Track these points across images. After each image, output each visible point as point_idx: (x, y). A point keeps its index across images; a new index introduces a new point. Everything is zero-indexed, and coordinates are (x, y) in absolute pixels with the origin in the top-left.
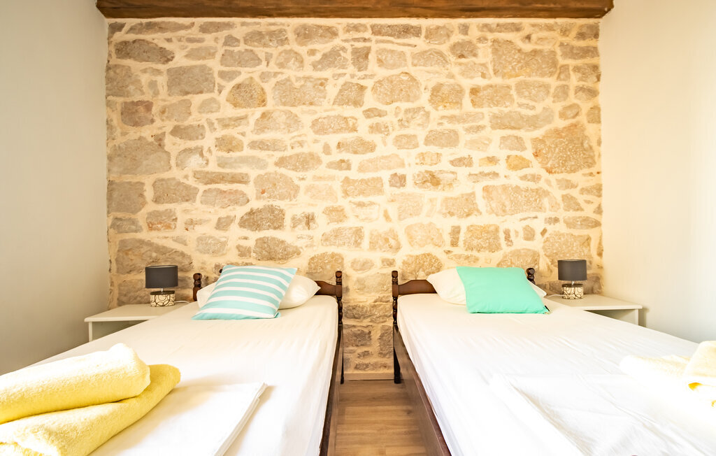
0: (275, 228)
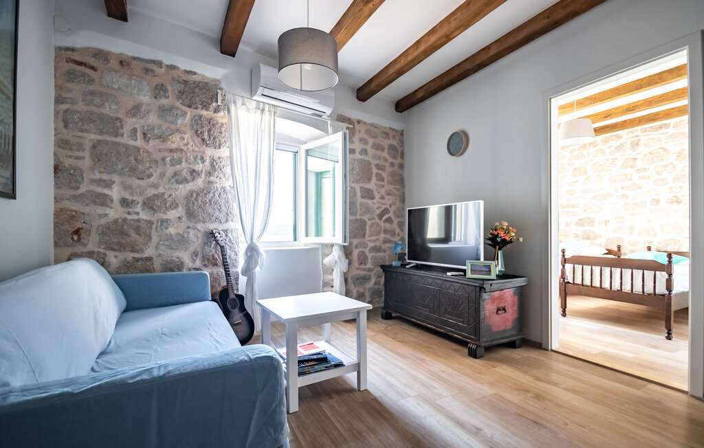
0: (590, 226)
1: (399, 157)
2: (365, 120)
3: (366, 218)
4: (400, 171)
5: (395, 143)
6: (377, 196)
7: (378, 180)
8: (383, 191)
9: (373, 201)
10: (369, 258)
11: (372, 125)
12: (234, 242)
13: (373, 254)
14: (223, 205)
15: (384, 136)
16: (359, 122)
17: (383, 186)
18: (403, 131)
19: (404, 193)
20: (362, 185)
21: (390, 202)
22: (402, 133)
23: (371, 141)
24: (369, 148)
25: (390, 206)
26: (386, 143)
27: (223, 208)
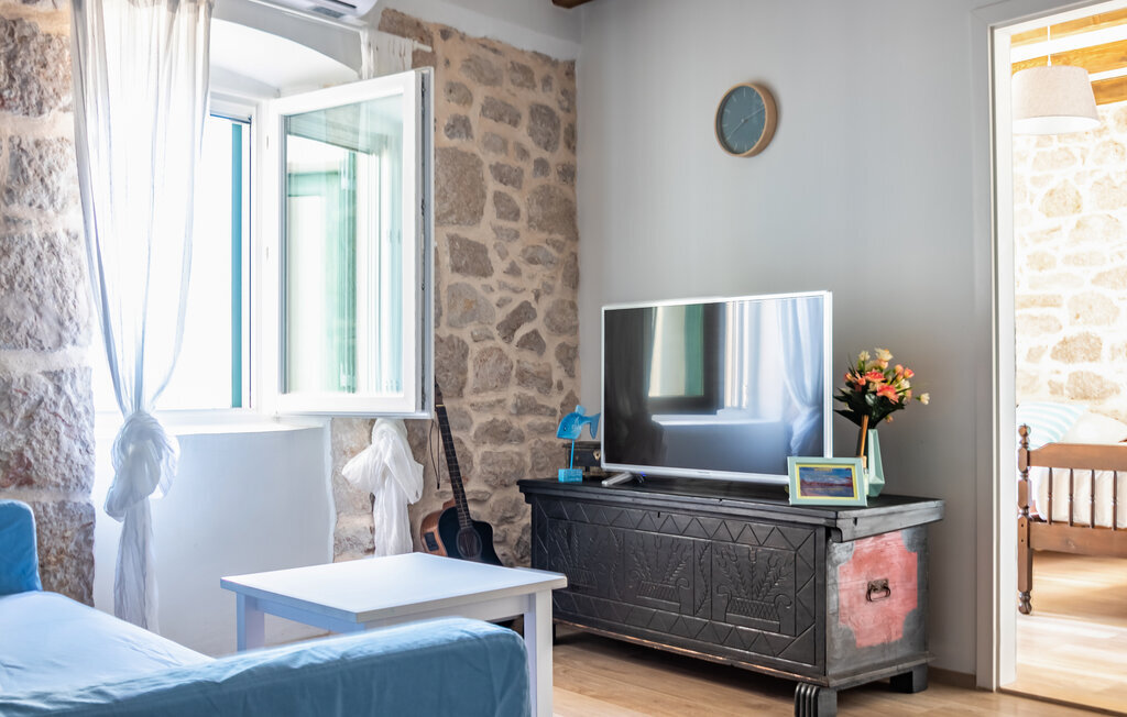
0: (1090, 360)
1: (562, 145)
2: (462, 28)
3: (465, 334)
4: (566, 189)
5: (549, 99)
6: (499, 266)
7: (501, 215)
8: (515, 249)
9: (484, 281)
10: (476, 459)
11: (485, 44)
12: (80, 409)
13: (487, 448)
14: (48, 293)
15: (519, 77)
16: (446, 33)
17: (517, 235)
18: (573, 63)
19: (575, 256)
20: (453, 230)
21: (536, 284)
22: (570, 70)
23: (480, 93)
24: (473, 113)
25: (537, 297)
26: (524, 99)
27: (49, 302)
